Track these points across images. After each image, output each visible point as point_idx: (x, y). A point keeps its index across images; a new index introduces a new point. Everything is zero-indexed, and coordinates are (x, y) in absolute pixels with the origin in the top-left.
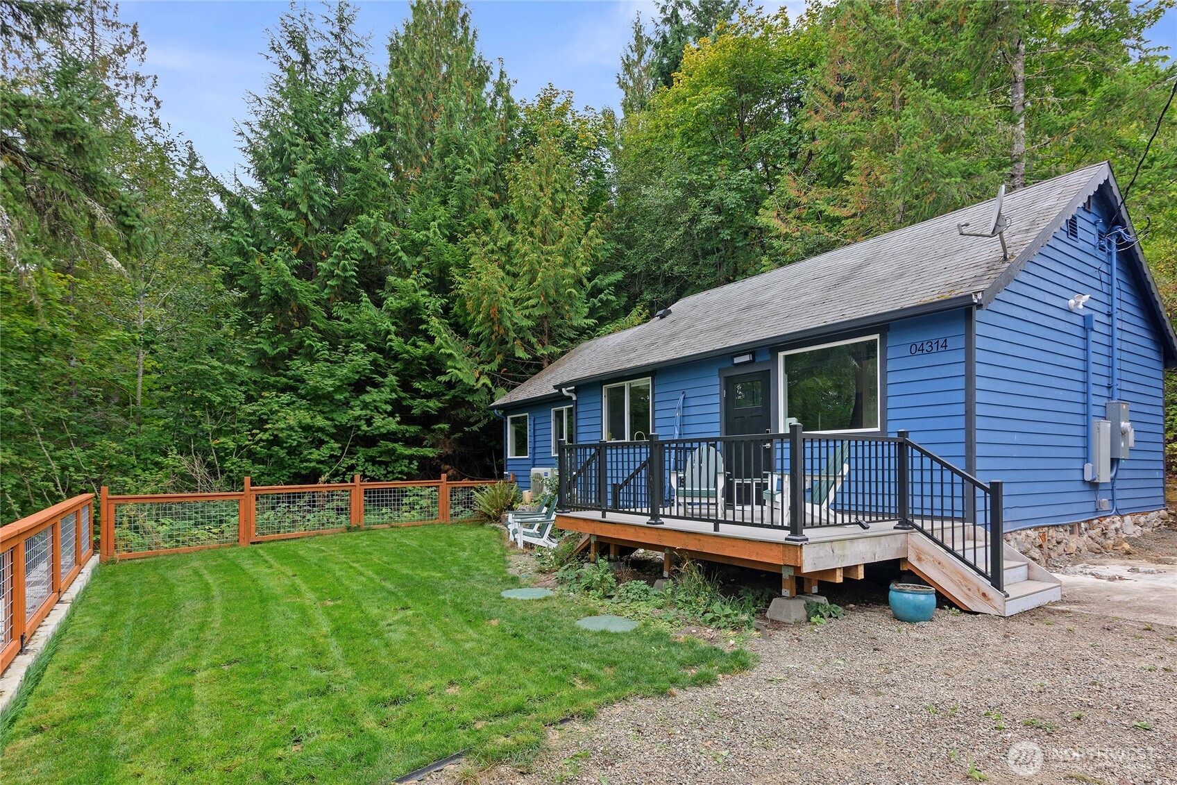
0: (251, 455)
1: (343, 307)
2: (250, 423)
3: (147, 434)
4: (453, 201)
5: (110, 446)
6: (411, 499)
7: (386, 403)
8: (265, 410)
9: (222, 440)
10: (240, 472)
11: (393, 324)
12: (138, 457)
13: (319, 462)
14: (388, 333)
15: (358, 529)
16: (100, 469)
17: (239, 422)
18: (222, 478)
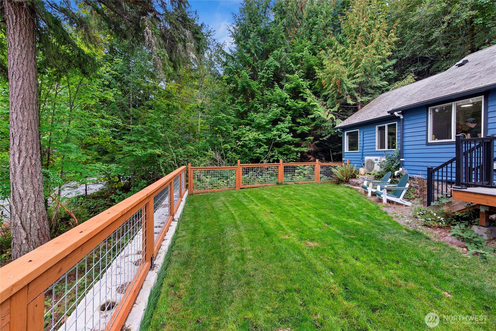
0: (235, 151)
1: (268, 90)
2: (235, 139)
3: (201, 143)
4: (314, 37)
5: (190, 148)
6: (299, 170)
7: (286, 128)
8: (240, 133)
9: (226, 145)
10: (232, 158)
11: (289, 95)
12: (199, 152)
13: (260, 154)
14: (286, 99)
15: (281, 184)
16: (188, 156)
17: (231, 138)
18: (226, 160)
